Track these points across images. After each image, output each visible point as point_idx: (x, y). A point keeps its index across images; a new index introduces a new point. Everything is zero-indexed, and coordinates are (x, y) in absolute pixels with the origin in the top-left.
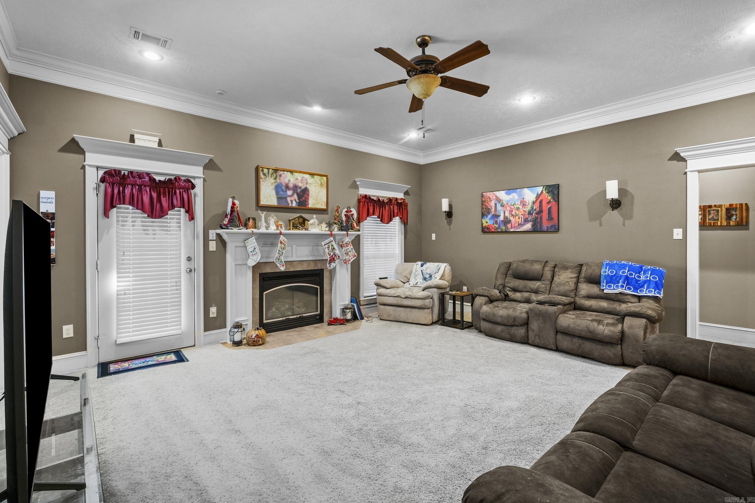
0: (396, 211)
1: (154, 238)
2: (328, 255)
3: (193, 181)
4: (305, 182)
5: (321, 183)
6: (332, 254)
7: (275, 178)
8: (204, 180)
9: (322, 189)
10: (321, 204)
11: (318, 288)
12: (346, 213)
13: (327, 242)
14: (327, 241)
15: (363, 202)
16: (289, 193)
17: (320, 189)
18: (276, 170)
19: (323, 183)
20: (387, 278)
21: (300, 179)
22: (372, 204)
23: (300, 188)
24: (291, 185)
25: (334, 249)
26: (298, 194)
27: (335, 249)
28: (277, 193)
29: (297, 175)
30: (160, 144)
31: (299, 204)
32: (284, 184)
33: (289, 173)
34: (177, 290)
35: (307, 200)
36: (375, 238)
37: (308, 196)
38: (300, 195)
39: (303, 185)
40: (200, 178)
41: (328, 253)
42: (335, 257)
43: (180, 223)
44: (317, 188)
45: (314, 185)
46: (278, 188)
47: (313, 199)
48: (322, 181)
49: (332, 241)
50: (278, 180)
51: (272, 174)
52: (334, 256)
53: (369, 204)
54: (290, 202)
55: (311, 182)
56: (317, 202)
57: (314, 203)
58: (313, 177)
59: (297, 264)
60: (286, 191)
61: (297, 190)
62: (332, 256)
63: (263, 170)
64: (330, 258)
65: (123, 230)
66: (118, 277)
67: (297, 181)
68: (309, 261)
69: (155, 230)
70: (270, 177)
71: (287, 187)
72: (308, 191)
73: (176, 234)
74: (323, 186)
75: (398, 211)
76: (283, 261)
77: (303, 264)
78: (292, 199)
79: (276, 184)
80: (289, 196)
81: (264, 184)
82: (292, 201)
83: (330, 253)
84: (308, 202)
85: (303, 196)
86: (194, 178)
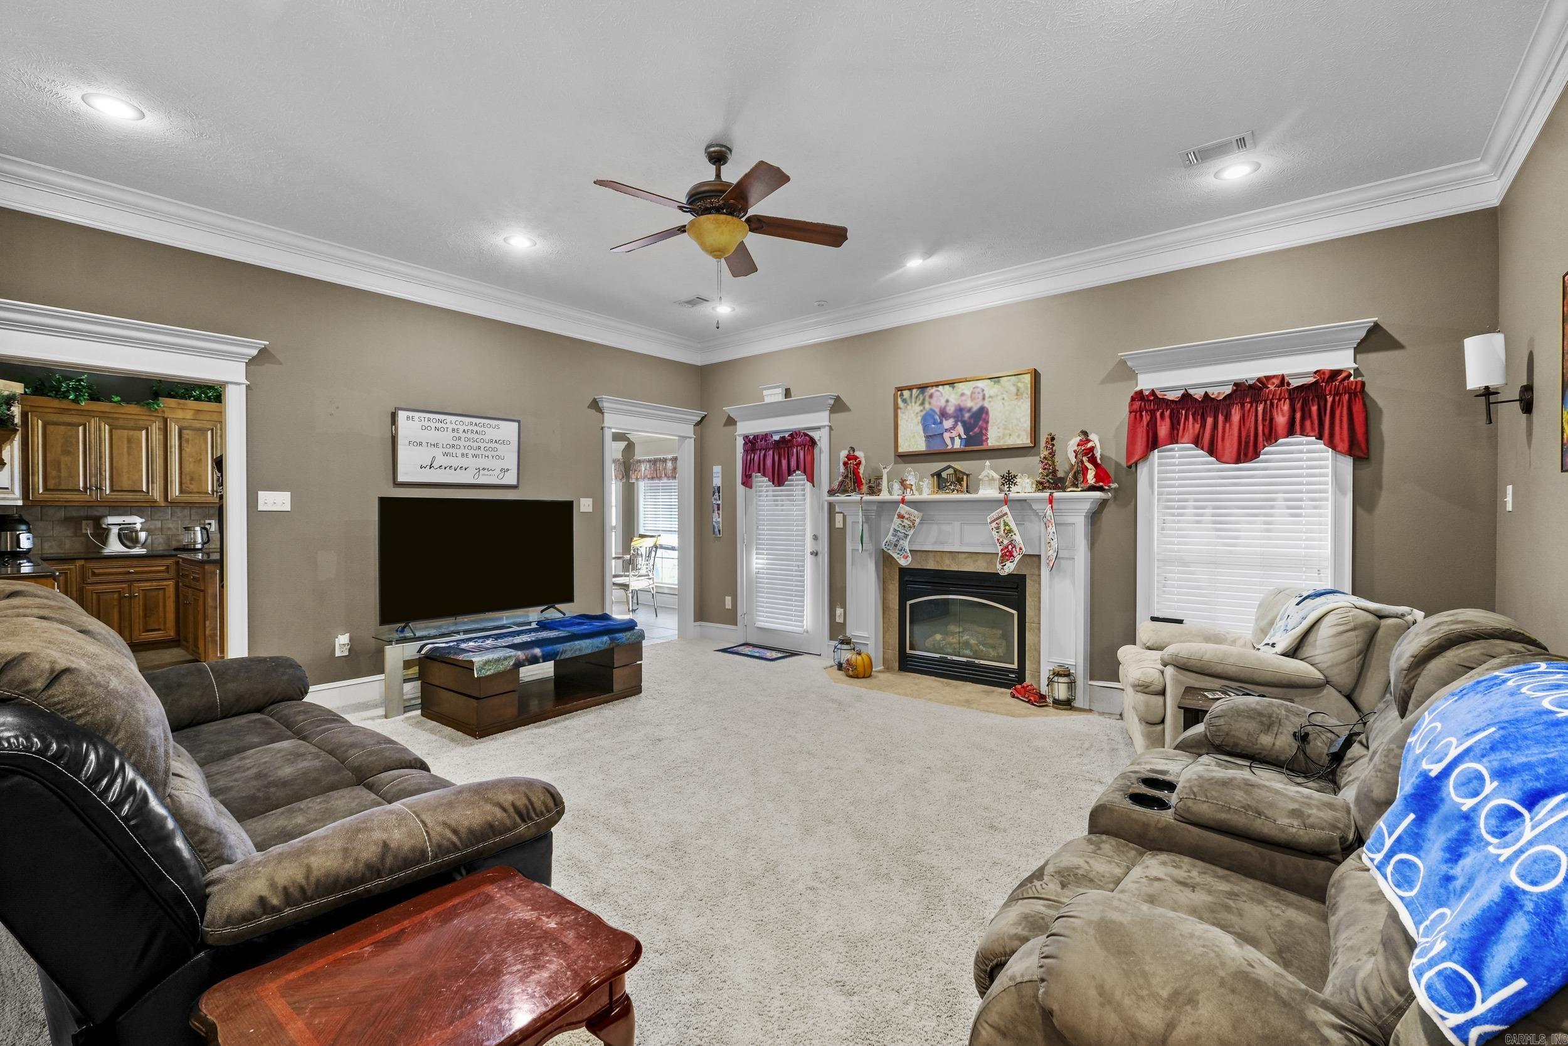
1: (782, 510)
2: (998, 544)
3: (811, 433)
4: (981, 396)
5: (1018, 390)
6: (1006, 542)
7: (922, 404)
8: (831, 428)
9: (1020, 403)
10: (1017, 434)
11: (1013, 615)
12: (1076, 448)
13: (995, 517)
14: (994, 515)
15: (1136, 412)
16: (948, 424)
17: (1015, 402)
18: (923, 388)
19: (1022, 389)
21: (968, 392)
22: (1167, 413)
23: (969, 410)
24: (951, 409)
25: (1010, 531)
26: (964, 424)
27: (1013, 532)
28: (925, 428)
29: (963, 387)
30: (787, 393)
31: (968, 442)
32: (937, 411)
33: (947, 387)
34: (801, 576)
35: (984, 432)
37: (987, 422)
38: (970, 424)
39: (976, 404)
40: (824, 427)
41: (998, 540)
42: (1014, 549)
43: (803, 490)
44: (1006, 404)
45: (999, 398)
46: (927, 420)
47: (999, 428)
48: (1019, 384)
49: (1006, 514)
50: (927, 406)
51: (917, 397)
52: (1010, 547)
53: (1158, 414)
54: (948, 441)
55: (992, 394)
56: (1007, 432)
57: (999, 434)
58: (999, 382)
59: (965, 558)
60: (941, 423)
61: (963, 416)
62: (1007, 547)
63: (902, 395)
64: (1002, 550)
65: (760, 501)
66: (757, 554)
67: (963, 398)
68: (991, 556)
69: (782, 501)
70: (913, 404)
71: (944, 414)
72: (987, 413)
73: (799, 505)
74: (1022, 394)
75: (1298, 415)
76: (907, 549)
77: (977, 561)
78: (954, 434)
79: (924, 412)
80: (946, 430)
81: (904, 417)
82: (952, 439)
83: (1001, 540)
84: (986, 435)
85: (975, 425)
86: (818, 428)
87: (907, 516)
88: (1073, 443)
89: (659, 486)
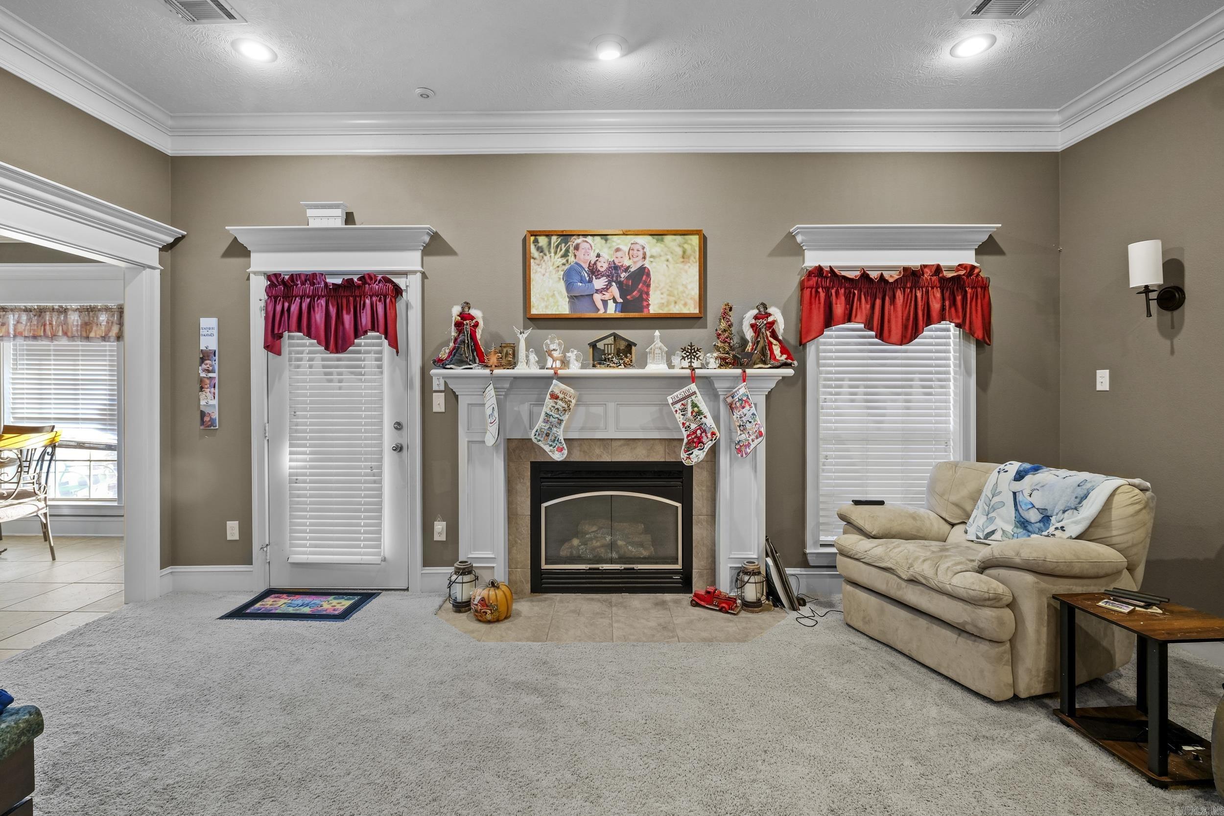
0: (936, 306)
1: (340, 388)
2: (683, 430)
3: (396, 280)
4: (641, 254)
5: (684, 252)
6: (693, 426)
7: (565, 255)
8: (424, 276)
9: (686, 267)
10: (683, 302)
11: (677, 507)
12: (753, 321)
13: (680, 397)
14: (679, 394)
15: (812, 288)
16: (599, 283)
17: (681, 266)
18: (565, 236)
19: (689, 252)
20: (881, 503)
21: (626, 249)
22: (842, 291)
23: (627, 269)
24: (603, 266)
25: (700, 413)
26: (620, 285)
27: (702, 414)
28: (569, 286)
29: (619, 241)
30: (349, 218)
31: (624, 307)
32: (586, 266)
33: (598, 238)
34: (375, 482)
35: (644, 296)
36: (866, 387)
37: (649, 286)
38: (627, 285)
39: (635, 263)
40: (414, 272)
41: (683, 424)
42: (703, 435)
43: (380, 359)
44: (671, 266)
45: (663, 259)
46: (570, 277)
47: (662, 294)
48: (686, 246)
49: (695, 393)
50: (571, 259)
51: (557, 246)
52: (699, 432)
53: (833, 291)
54: (600, 305)
55: (655, 254)
56: (672, 299)
57: (663, 301)
58: (662, 240)
59: (621, 446)
60: (590, 281)
61: (619, 276)
62: (695, 432)
63: (536, 241)
64: (688, 436)
65: (298, 374)
66: (291, 453)
67: (619, 254)
68: (652, 442)
69: (340, 374)
70: (552, 254)
71: (594, 271)
72: (648, 275)
73: (374, 381)
74: (689, 257)
75: (947, 303)
76: (561, 438)
77: (635, 448)
78: (607, 296)
79: (567, 267)
80: (597, 291)
81: (539, 270)
82: (605, 303)
83: (687, 424)
84: (647, 300)
85: (635, 286)
86: (405, 274)
87: (561, 396)
88: (749, 317)
89: (49, 350)
